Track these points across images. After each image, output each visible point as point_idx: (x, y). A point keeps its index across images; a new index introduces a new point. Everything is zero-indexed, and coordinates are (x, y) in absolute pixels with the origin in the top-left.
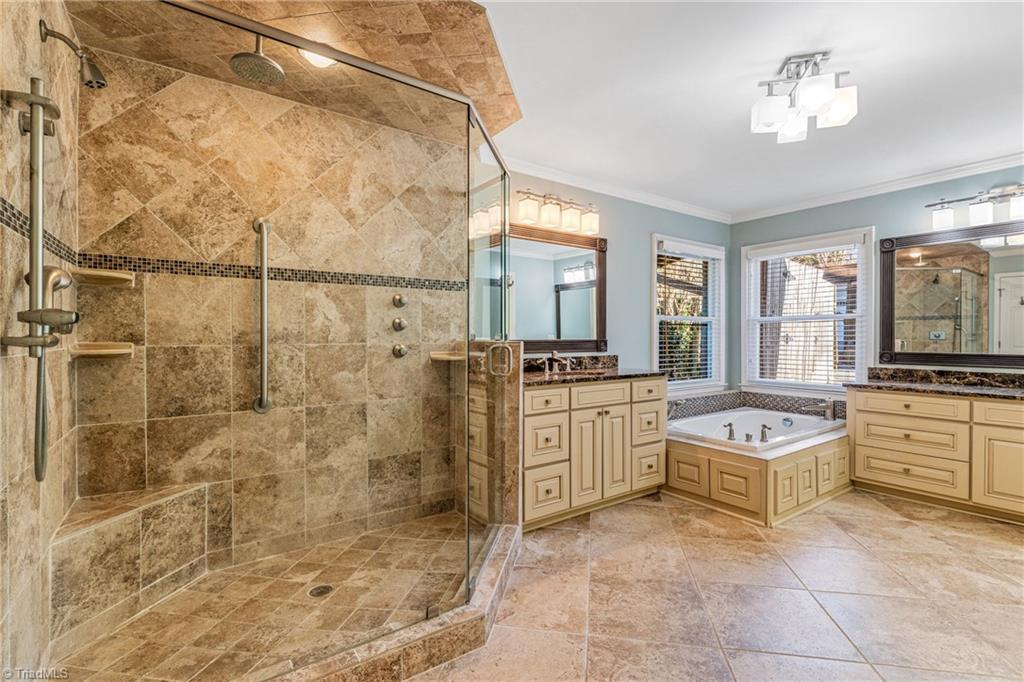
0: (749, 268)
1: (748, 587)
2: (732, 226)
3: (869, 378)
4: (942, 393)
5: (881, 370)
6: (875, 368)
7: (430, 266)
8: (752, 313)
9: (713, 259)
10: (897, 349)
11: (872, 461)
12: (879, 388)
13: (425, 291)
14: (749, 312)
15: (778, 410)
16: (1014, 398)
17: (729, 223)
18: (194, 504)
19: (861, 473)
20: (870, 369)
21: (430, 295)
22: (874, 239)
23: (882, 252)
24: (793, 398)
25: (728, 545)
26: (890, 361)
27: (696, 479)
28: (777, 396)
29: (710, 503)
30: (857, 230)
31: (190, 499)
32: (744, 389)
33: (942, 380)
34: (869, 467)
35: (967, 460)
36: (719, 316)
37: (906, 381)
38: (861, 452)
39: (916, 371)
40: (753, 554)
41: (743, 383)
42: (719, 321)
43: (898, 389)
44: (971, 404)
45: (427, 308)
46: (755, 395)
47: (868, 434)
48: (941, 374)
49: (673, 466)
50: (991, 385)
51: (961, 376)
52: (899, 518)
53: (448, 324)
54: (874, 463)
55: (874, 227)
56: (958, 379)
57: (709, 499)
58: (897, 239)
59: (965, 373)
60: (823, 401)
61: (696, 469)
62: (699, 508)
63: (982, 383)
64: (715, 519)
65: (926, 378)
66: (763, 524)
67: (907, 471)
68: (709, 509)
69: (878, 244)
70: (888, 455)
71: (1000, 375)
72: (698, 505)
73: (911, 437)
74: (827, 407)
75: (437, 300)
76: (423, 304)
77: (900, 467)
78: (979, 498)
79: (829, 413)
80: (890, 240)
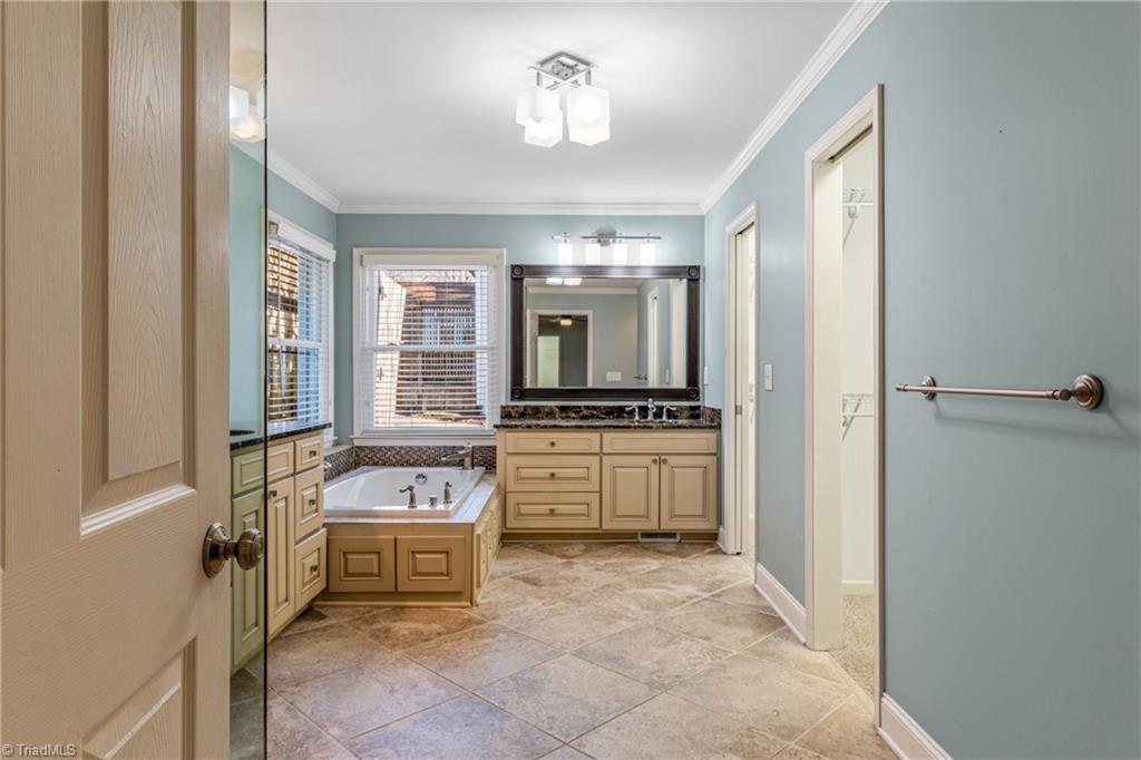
0: (364, 277)
1: (523, 672)
2: (338, 215)
3: (502, 417)
4: (580, 427)
5: (513, 407)
6: (508, 406)
8: (367, 339)
9: (320, 258)
10: (528, 385)
11: (522, 507)
12: (529, 427)
14: (364, 337)
15: (402, 465)
16: (630, 427)
17: (336, 212)
19: (512, 523)
20: (503, 407)
22: (506, 263)
23: (513, 279)
24: (420, 448)
25: (460, 639)
26: (521, 398)
27: (375, 571)
28: (402, 448)
29: (397, 597)
30: (492, 250)
32: (357, 443)
33: (564, 415)
34: (520, 515)
35: (598, 489)
36: (327, 342)
37: (534, 418)
38: (511, 499)
39: (543, 406)
40: (491, 639)
41: (356, 434)
42: (328, 348)
43: (545, 427)
44: (601, 436)
46: (371, 449)
47: (519, 479)
48: (563, 409)
49: (338, 562)
50: (598, 417)
51: (577, 410)
52: (560, 561)
54: (525, 509)
55: (505, 250)
56: (576, 413)
57: (397, 594)
58: (526, 266)
59: (580, 407)
60: (463, 448)
61: (374, 557)
62: (383, 610)
63: (593, 416)
64: (415, 616)
65: (550, 414)
66: (468, 604)
67: (552, 512)
68: (396, 607)
69: (509, 269)
70: (536, 498)
71: (605, 408)
72: (379, 607)
73: (557, 476)
74: (467, 455)
77: (545, 509)
78: (608, 525)
79: (468, 461)
80: (520, 266)
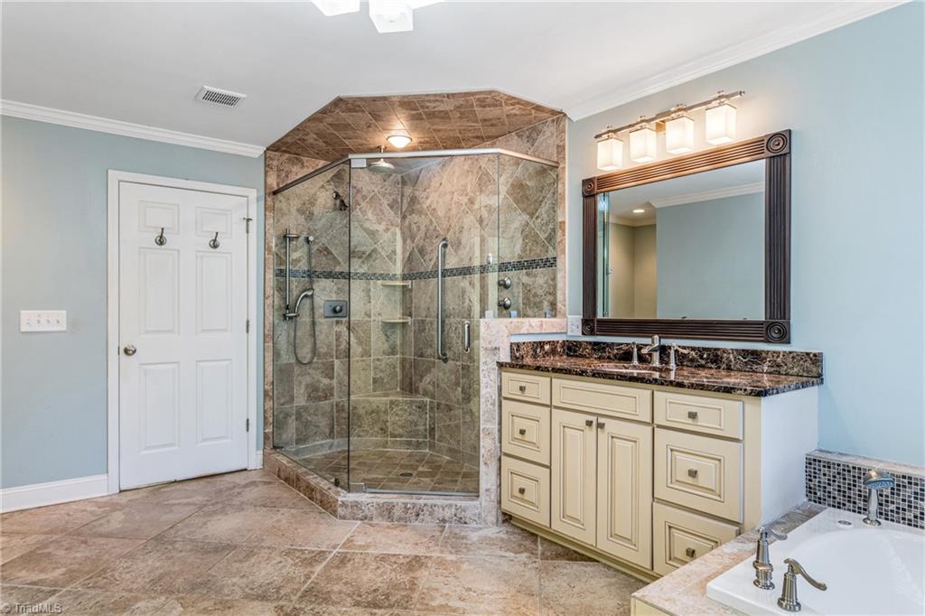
7: (528, 248)
13: (524, 271)
18: (419, 407)
21: (528, 274)
31: (418, 404)
45: (526, 288)
53: (541, 302)
75: (533, 279)
76: (523, 284)
